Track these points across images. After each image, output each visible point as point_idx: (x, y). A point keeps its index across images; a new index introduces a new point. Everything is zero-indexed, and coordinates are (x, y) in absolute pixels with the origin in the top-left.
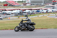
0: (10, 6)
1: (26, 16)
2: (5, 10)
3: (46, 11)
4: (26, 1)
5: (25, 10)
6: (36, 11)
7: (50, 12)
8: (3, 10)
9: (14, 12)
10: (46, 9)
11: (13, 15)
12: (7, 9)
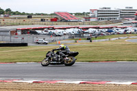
0: (61, 21)
1: (88, 39)
2: (53, 29)
3: (124, 30)
4: (89, 13)
5: (88, 29)
6: (107, 30)
7: (131, 33)
8: (48, 28)
9: (68, 31)
10: (124, 28)
11: (67, 37)
12: (55, 27)
